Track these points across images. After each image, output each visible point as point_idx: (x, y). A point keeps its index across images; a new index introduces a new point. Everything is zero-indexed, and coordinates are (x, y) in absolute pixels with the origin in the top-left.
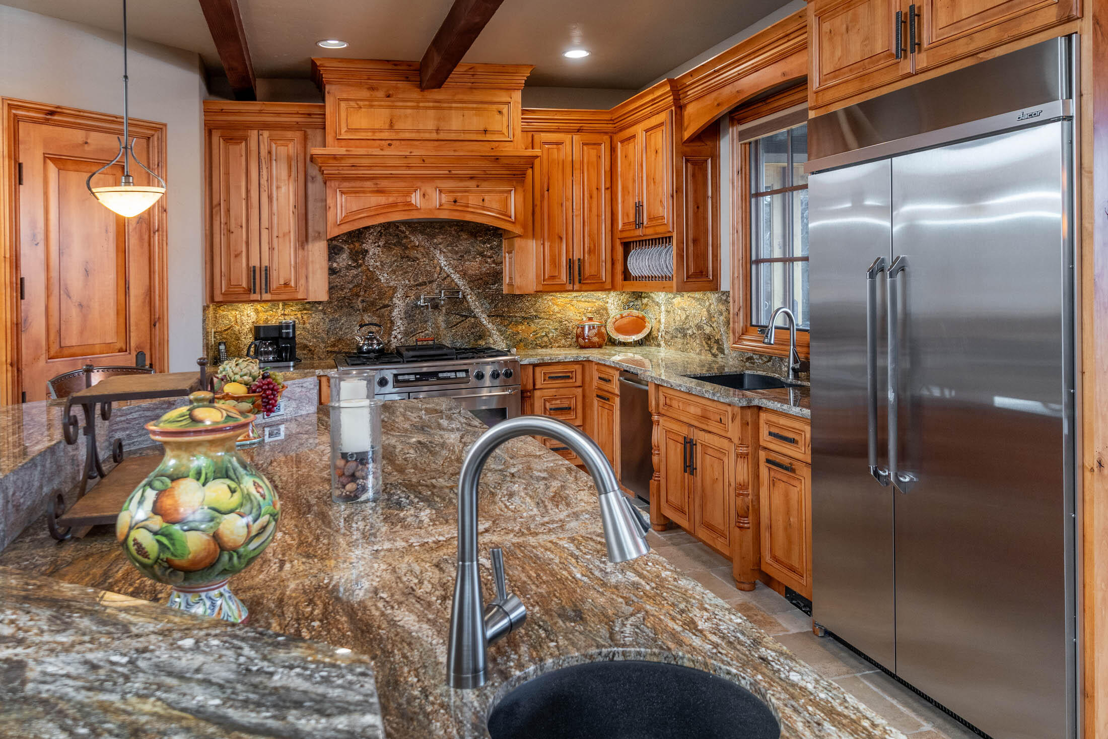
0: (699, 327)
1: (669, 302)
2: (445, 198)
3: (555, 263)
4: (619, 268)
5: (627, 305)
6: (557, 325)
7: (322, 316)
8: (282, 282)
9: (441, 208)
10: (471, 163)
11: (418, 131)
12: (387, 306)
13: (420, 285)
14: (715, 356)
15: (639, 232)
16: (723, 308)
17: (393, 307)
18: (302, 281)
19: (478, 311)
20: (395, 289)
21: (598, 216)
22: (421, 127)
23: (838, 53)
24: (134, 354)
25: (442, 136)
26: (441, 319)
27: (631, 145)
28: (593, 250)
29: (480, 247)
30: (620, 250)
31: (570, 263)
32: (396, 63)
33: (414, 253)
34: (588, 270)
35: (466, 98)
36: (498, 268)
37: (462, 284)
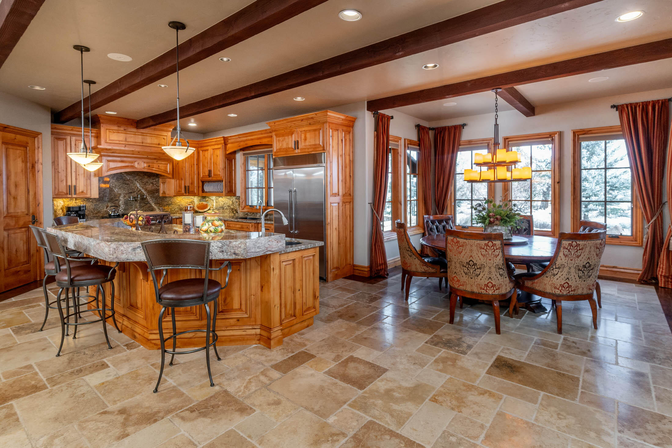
0: (229, 206)
1: (216, 199)
2: (145, 165)
3: (180, 187)
4: (200, 189)
5: (200, 201)
6: (178, 206)
7: (91, 203)
8: (81, 191)
9: (144, 168)
10: (155, 154)
11: (135, 142)
12: (118, 200)
13: (130, 193)
14: (235, 214)
15: (210, 178)
16: (237, 200)
17: (119, 201)
18: (89, 191)
19: (151, 202)
20: (120, 194)
21: (194, 173)
22: (136, 141)
23: (281, 145)
24: (31, 216)
25: (144, 144)
26: (138, 204)
27: (206, 153)
28: (192, 183)
29: (151, 181)
30: (201, 184)
31: (185, 187)
32: (128, 119)
33: (127, 182)
34: (191, 190)
35: (153, 133)
36: (158, 188)
37: (145, 192)
